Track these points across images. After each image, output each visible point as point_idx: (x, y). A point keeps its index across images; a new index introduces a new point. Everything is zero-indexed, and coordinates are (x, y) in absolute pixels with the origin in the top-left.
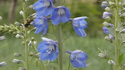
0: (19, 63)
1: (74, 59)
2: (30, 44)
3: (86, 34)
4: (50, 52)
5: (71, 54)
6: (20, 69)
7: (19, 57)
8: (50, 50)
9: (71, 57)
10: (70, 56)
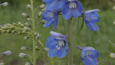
0: (25, 58)
1: (85, 57)
2: (38, 37)
3: (98, 29)
4: (60, 47)
5: (82, 51)
6: (26, 64)
7: (26, 51)
8: (60, 46)
9: (82, 55)
10: (80, 52)
